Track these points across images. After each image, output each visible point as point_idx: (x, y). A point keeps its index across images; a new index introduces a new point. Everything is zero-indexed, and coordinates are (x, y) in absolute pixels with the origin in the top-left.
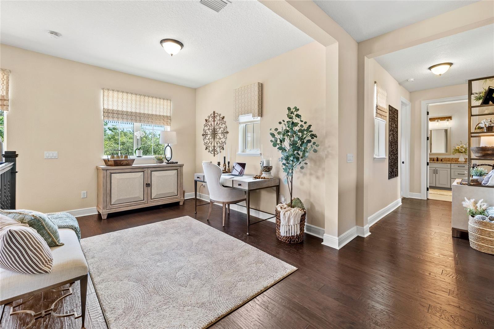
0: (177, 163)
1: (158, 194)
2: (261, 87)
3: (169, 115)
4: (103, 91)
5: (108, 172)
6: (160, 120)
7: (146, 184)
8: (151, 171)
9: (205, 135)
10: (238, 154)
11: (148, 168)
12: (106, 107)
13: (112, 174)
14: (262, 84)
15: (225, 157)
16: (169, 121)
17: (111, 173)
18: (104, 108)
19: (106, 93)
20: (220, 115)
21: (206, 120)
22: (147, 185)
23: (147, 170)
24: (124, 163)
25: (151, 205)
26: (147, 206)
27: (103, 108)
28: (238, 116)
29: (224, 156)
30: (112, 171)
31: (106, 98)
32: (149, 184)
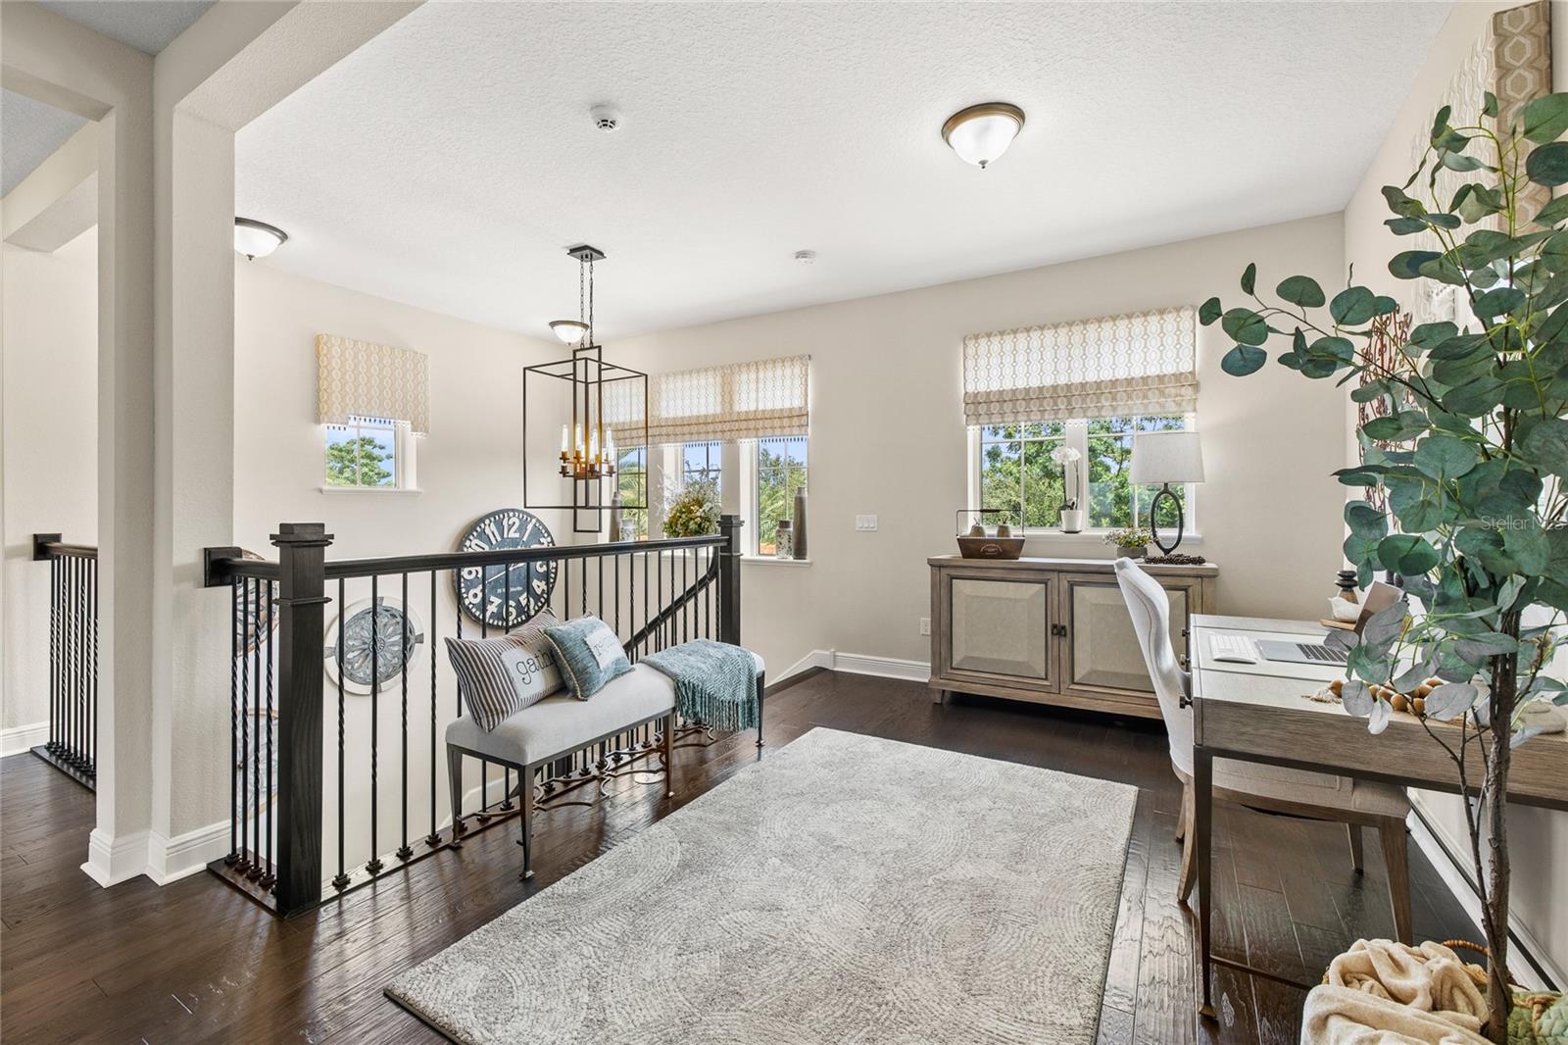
0: (1200, 561)
1: (1095, 672)
3: (1186, 367)
4: (965, 344)
5: (944, 572)
6: (1145, 397)
7: (1054, 626)
8: (1072, 585)
11: (1060, 571)
12: (971, 389)
13: (954, 581)
16: (1188, 392)
17: (953, 578)
18: (966, 393)
19: (971, 351)
22: (1055, 631)
23: (1056, 580)
24: (989, 550)
25: (1071, 703)
26: (1053, 700)
27: (963, 393)
30: (953, 572)
31: (970, 363)
32: (1064, 628)
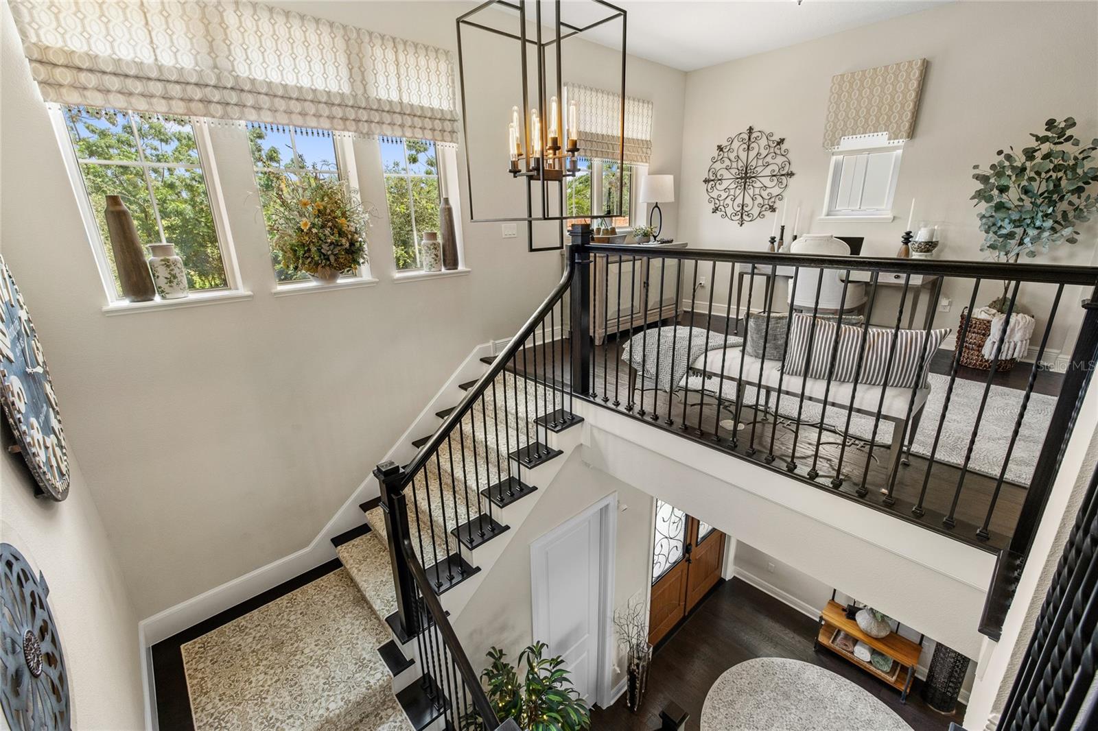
0: (672, 241)
1: (656, 302)
2: (926, 66)
3: (648, 139)
7: (644, 283)
9: (713, 180)
10: (820, 220)
14: (928, 62)
15: (783, 227)
16: (649, 151)
20: (772, 135)
21: (720, 148)
28: (840, 138)
29: (783, 225)
